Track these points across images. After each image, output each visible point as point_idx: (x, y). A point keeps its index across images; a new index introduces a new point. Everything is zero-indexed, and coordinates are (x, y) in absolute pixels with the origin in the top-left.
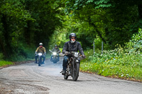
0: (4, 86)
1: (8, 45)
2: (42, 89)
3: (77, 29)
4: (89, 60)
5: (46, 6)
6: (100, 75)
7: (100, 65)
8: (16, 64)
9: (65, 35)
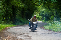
0: (12, 35)
1: (15, 18)
2: (29, 36)
3: (44, 12)
4: (49, 25)
5: (30, 2)
6: (53, 31)
7: (53, 27)
8: (18, 26)
9: (38, 14)
